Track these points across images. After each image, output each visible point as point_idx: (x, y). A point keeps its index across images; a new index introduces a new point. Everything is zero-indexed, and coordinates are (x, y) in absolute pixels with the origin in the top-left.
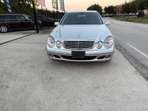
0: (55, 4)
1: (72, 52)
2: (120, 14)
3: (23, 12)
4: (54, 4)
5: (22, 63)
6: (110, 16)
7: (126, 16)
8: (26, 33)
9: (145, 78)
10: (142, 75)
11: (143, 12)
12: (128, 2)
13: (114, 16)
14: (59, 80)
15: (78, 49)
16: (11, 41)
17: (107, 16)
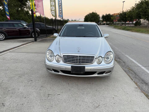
0: (54, 12)
1: (72, 66)
2: (117, 23)
3: (21, 18)
4: (52, 12)
5: (19, 75)
6: (107, 24)
7: (123, 24)
8: (24, 41)
9: (146, 96)
10: (143, 92)
11: (140, 21)
12: (125, 11)
13: (112, 24)
14: (57, 98)
15: (78, 63)
16: (8, 50)
17: (104, 24)
